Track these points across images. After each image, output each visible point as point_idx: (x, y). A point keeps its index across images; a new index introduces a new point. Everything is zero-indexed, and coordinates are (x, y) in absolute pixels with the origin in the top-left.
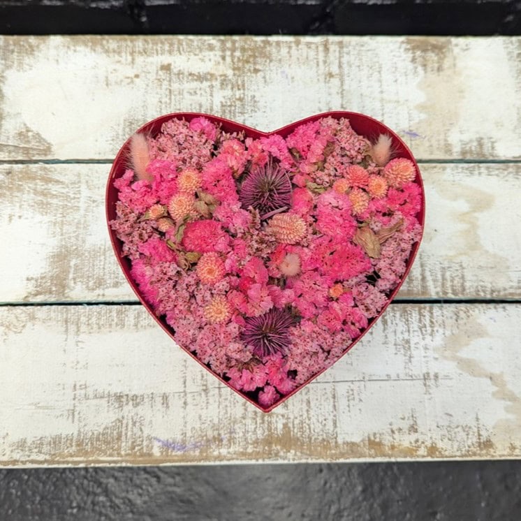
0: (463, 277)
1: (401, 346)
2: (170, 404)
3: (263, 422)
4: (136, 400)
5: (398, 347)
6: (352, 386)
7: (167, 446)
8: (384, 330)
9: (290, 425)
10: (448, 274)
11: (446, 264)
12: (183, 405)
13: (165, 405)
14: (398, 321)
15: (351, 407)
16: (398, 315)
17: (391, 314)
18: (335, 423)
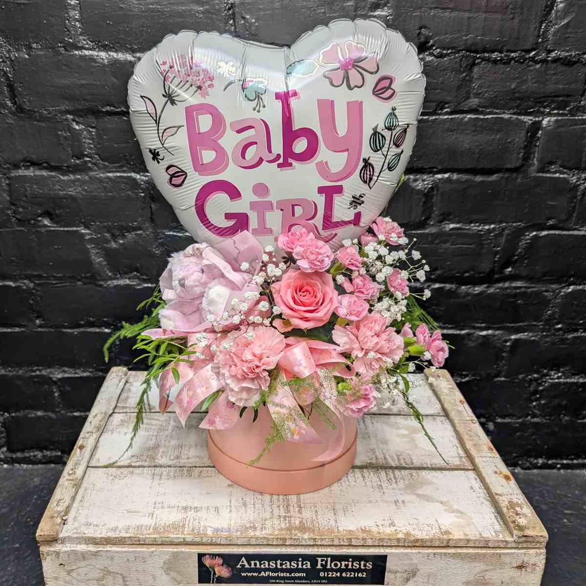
0: (411, 458)
1: (377, 488)
2: (220, 512)
4: (197, 509)
5: (374, 488)
7: (217, 530)
8: (364, 480)
9: (304, 521)
10: (400, 457)
11: (399, 453)
12: (229, 512)
13: (217, 512)
14: (372, 476)
16: (372, 473)
18: (336, 521)
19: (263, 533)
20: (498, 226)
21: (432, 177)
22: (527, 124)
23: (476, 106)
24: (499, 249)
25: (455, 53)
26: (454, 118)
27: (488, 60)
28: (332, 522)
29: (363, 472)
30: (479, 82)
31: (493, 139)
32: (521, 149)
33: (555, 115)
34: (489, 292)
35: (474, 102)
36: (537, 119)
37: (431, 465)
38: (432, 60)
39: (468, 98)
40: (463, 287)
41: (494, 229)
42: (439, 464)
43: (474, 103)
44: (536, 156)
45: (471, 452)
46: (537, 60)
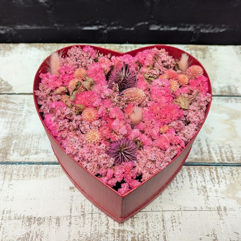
0: (232, 152)
1: (202, 190)
2: (61, 224)
3: (119, 237)
5: (199, 190)
6: (173, 213)
9: (136, 239)
10: (223, 150)
11: (221, 145)
12: (69, 224)
13: (58, 224)
14: (197, 175)
15: (174, 227)
17: (193, 171)
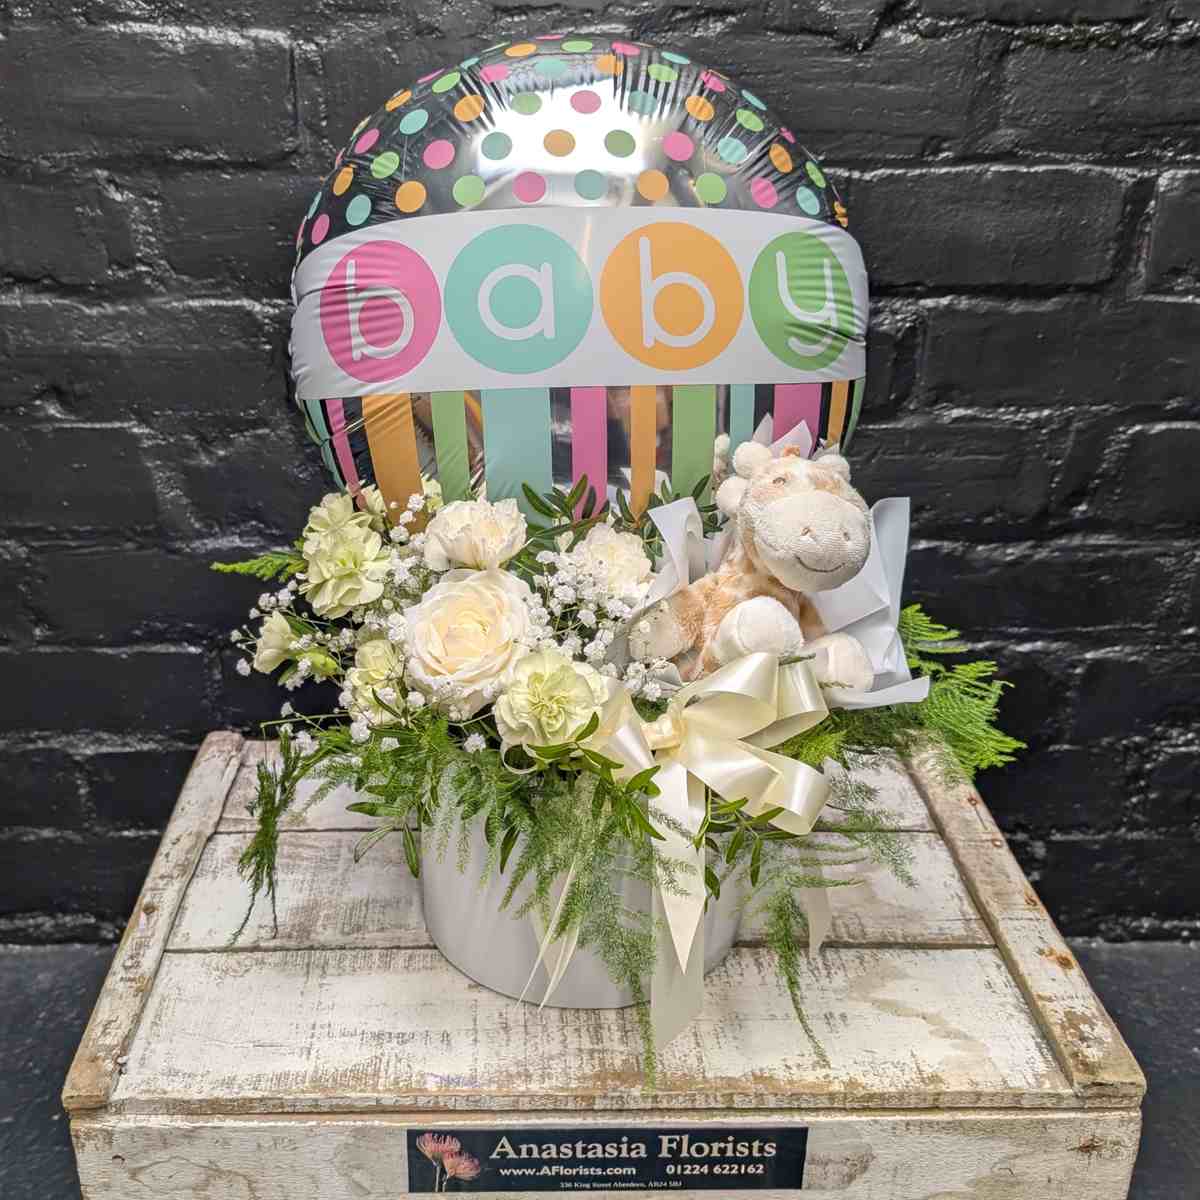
0: (860, 924)
2: (453, 1042)
3: (592, 1059)
4: (403, 1038)
7: (448, 1081)
9: (633, 1060)
10: (840, 922)
11: (836, 914)
13: (445, 1043)
17: (766, 957)
18: (700, 1059)
19: (545, 1085)
20: (1058, 413)
21: (915, 303)
22: (1123, 185)
23: (1009, 147)
24: (1059, 462)
25: (965, 26)
26: (964, 172)
27: (1039, 41)
28: (692, 1061)
29: (758, 953)
30: (1017, 92)
31: (1049, 219)
32: (1107, 241)
33: (1186, 164)
34: (1037, 557)
35: (1005, 135)
36: (1146, 174)
37: (905, 937)
38: (915, 43)
39: (995, 127)
40: (980, 548)
41: (1050, 418)
42: (922, 935)
43: (1007, 139)
44: (1144, 256)
45: (988, 909)
46: (1147, 42)
